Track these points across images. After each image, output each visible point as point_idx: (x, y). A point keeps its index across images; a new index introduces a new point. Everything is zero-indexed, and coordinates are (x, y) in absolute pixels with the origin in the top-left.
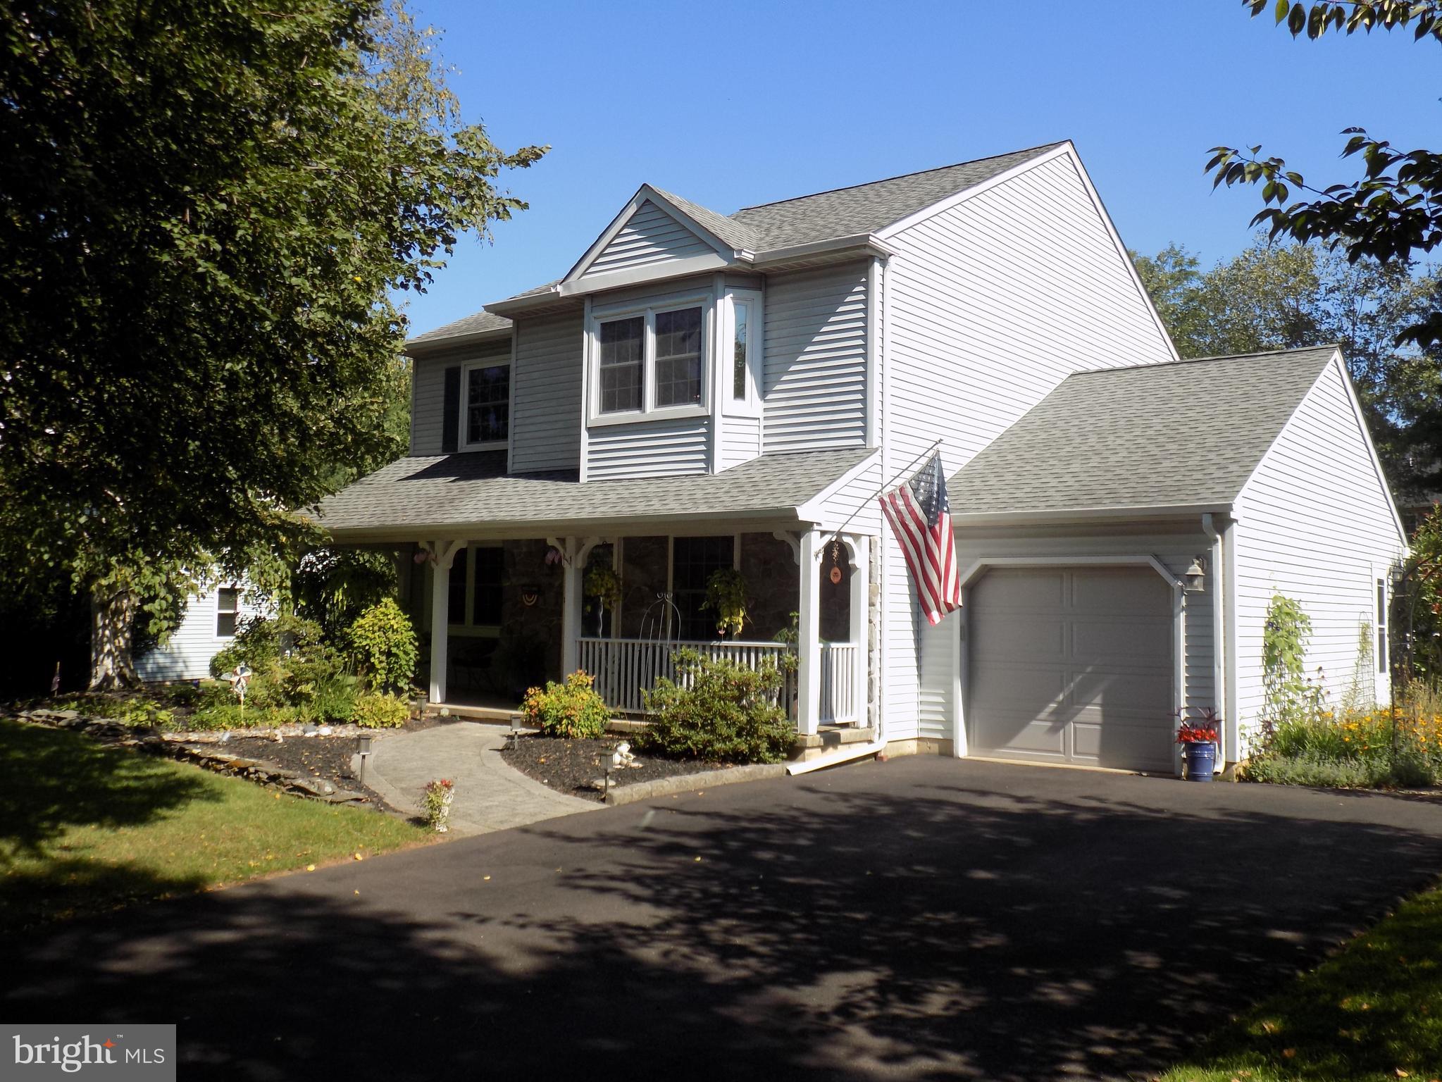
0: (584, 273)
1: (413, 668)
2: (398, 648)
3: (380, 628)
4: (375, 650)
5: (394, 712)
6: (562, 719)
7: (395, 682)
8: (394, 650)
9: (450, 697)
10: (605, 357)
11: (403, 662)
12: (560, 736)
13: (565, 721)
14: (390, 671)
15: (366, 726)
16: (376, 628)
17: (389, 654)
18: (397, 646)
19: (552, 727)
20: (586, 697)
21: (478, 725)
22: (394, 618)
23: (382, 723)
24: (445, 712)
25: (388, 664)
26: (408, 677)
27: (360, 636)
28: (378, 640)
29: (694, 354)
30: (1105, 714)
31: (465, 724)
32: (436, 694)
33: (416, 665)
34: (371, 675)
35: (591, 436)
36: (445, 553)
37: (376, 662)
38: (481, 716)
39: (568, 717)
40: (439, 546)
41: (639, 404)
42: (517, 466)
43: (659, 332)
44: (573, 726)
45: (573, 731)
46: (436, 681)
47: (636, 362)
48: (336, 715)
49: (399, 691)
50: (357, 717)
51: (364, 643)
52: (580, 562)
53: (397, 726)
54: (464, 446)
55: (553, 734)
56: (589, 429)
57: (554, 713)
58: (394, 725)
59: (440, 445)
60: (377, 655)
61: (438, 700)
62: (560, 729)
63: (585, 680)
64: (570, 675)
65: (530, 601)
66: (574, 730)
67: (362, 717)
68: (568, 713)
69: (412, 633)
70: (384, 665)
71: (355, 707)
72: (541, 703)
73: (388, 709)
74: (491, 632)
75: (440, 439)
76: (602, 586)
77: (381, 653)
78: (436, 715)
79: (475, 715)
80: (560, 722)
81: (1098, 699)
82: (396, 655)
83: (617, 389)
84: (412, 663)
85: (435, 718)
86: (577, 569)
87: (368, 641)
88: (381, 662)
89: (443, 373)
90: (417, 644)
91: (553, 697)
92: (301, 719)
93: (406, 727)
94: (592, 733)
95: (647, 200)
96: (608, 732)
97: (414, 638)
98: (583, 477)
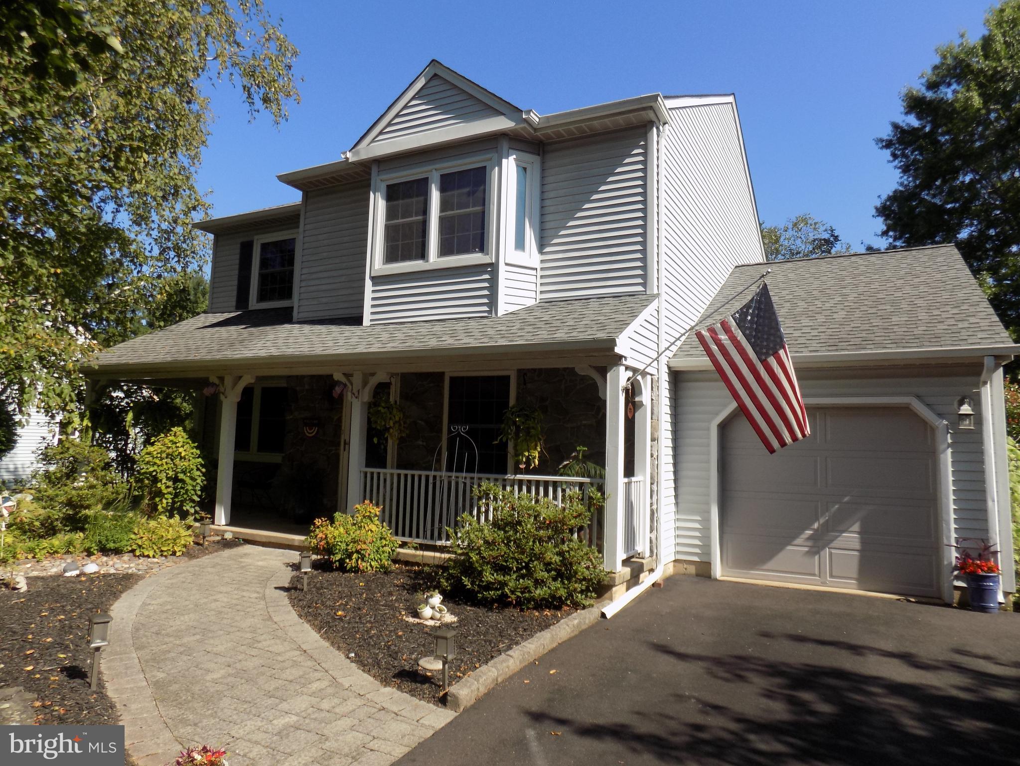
0: (373, 141)
1: (199, 493)
2: (185, 474)
3: (168, 455)
4: (162, 476)
5: (175, 540)
6: (352, 553)
7: (182, 506)
8: (181, 476)
9: (234, 520)
10: (391, 214)
11: (190, 488)
12: (350, 571)
13: (355, 556)
14: (176, 495)
15: (144, 556)
16: (164, 455)
17: (176, 480)
18: (184, 472)
19: (342, 561)
20: (374, 528)
21: (261, 548)
22: (183, 446)
23: (162, 551)
24: (228, 536)
25: (175, 489)
26: (193, 501)
27: (148, 463)
28: (165, 466)
29: (478, 208)
30: (863, 542)
31: (248, 548)
32: (221, 516)
33: (203, 489)
34: (157, 499)
35: (374, 285)
36: (233, 388)
37: (163, 487)
38: (264, 540)
39: (358, 552)
40: (228, 381)
41: (422, 254)
42: (301, 315)
43: (443, 190)
44: (363, 560)
45: (362, 565)
46: (221, 504)
47: (420, 218)
48: (111, 545)
49: (184, 515)
50: (134, 547)
51: (151, 469)
52: (366, 396)
53: (178, 554)
54: (254, 304)
55: (342, 568)
56: (373, 278)
57: (343, 546)
58: (174, 553)
59: (234, 304)
60: (164, 481)
61: (223, 522)
62: (350, 563)
63: (373, 511)
64: (358, 506)
65: (311, 432)
66: (364, 564)
67: (140, 546)
68: (359, 547)
69: (200, 460)
70: (170, 490)
71: (133, 536)
72: (330, 536)
73: (169, 537)
74: (275, 458)
75: (234, 299)
76: (390, 419)
77: (168, 479)
78: (219, 538)
79: (258, 539)
80: (350, 556)
81: (856, 527)
82: (182, 481)
83: (400, 243)
84: (198, 488)
85: (218, 542)
86: (363, 403)
87: (156, 468)
88: (168, 487)
89: (239, 246)
90: (204, 470)
91: (342, 530)
92: (71, 549)
93: (189, 554)
94: (382, 567)
95: (435, 75)
96: (395, 561)
97: (202, 465)
98: (366, 322)
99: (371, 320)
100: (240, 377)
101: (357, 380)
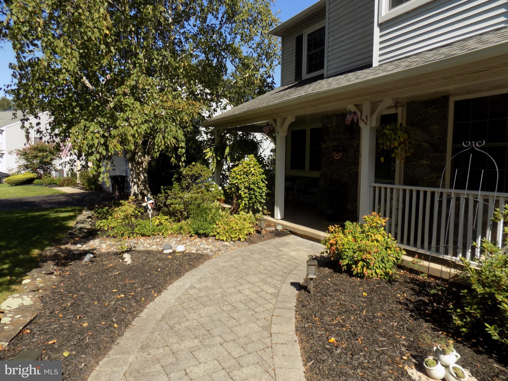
1: (265, 197)
2: (255, 185)
3: (244, 172)
4: (242, 186)
5: (240, 230)
6: (358, 261)
7: (253, 205)
8: (252, 186)
9: (285, 218)
11: (257, 194)
12: (357, 275)
13: (361, 263)
14: (251, 199)
15: (221, 240)
16: (242, 173)
17: (249, 189)
18: (254, 184)
19: (349, 266)
20: (380, 238)
21: (300, 239)
22: (253, 167)
23: (231, 238)
24: (280, 228)
25: (250, 194)
26: (261, 203)
27: (233, 178)
28: (243, 180)
31: (292, 236)
32: (278, 213)
33: (267, 195)
34: (240, 201)
35: (381, 30)
36: (282, 126)
37: (242, 193)
38: (302, 233)
39: (363, 260)
40: (279, 121)
44: (368, 268)
45: (367, 272)
46: (278, 206)
48: (201, 232)
49: (256, 211)
50: (215, 233)
51: (235, 182)
52: (374, 122)
53: (242, 240)
54: (305, 76)
55: (349, 272)
56: (381, 25)
57: (350, 253)
58: (239, 239)
59: (294, 78)
60: (243, 189)
61: (279, 217)
62: (356, 269)
63: (379, 222)
64: (366, 217)
65: (337, 156)
66: (369, 271)
67: (218, 233)
68: (364, 257)
69: (264, 176)
70: (247, 195)
71: (215, 226)
72: (339, 242)
73: (237, 228)
74: (316, 174)
75: (294, 75)
76: (395, 139)
77: (246, 188)
78: (274, 229)
79: (298, 232)
80: (356, 263)
82: (252, 189)
84: (264, 194)
85: (272, 232)
86: (372, 128)
87: (237, 181)
88: (245, 193)
89: (295, 40)
90: (266, 182)
91: (350, 237)
92: (182, 231)
93: (250, 239)
94: (387, 274)
96: (400, 267)
97: (265, 179)
98: (375, 63)
99: (380, 61)
100: (286, 118)
101: (366, 109)
